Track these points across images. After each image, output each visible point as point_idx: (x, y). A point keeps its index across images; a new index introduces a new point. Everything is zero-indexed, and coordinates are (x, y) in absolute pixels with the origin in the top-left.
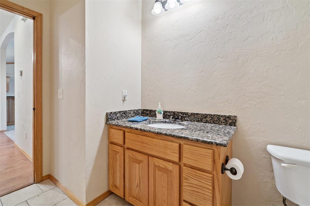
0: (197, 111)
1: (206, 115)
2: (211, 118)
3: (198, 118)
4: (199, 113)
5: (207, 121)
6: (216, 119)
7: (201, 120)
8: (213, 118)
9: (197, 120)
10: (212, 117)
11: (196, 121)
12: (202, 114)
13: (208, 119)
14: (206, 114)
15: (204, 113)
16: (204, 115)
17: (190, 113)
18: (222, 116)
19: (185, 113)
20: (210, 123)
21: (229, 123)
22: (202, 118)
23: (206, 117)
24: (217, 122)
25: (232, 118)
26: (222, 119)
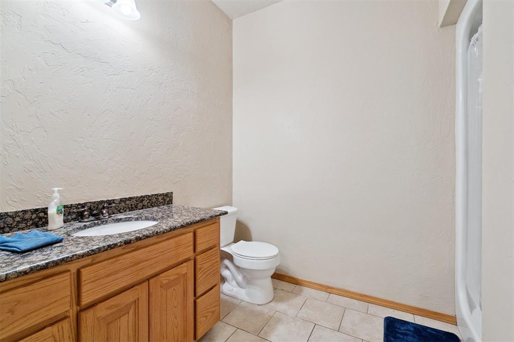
0: (126, 194)
1: (142, 198)
2: (148, 201)
3: (131, 205)
4: (133, 196)
5: (143, 206)
6: (154, 200)
7: (135, 206)
8: (150, 200)
9: (129, 208)
10: (150, 198)
11: (128, 210)
12: (137, 197)
13: (145, 203)
14: (142, 196)
15: (139, 195)
16: (140, 198)
17: (118, 199)
18: (160, 195)
19: (108, 200)
20: (148, 207)
21: (166, 202)
22: (137, 204)
23: (142, 201)
24: (156, 204)
25: (169, 196)
26: (160, 198)
